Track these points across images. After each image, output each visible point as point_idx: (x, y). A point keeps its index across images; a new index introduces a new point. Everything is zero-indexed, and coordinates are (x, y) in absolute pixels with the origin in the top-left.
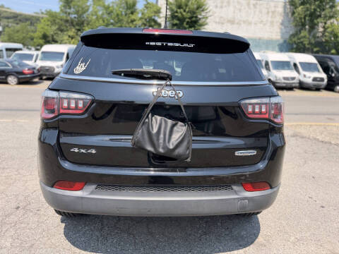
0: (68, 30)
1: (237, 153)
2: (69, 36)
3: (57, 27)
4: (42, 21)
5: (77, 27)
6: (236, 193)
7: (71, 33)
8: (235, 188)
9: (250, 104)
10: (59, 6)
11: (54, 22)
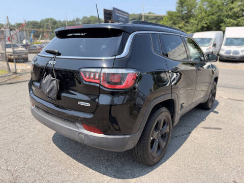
0: (179, 23)
1: (80, 103)
2: (179, 27)
3: (172, 22)
4: (164, 19)
5: (186, 20)
6: (78, 128)
7: (180, 25)
8: (77, 124)
9: (88, 72)
10: (176, 7)
11: (171, 19)
